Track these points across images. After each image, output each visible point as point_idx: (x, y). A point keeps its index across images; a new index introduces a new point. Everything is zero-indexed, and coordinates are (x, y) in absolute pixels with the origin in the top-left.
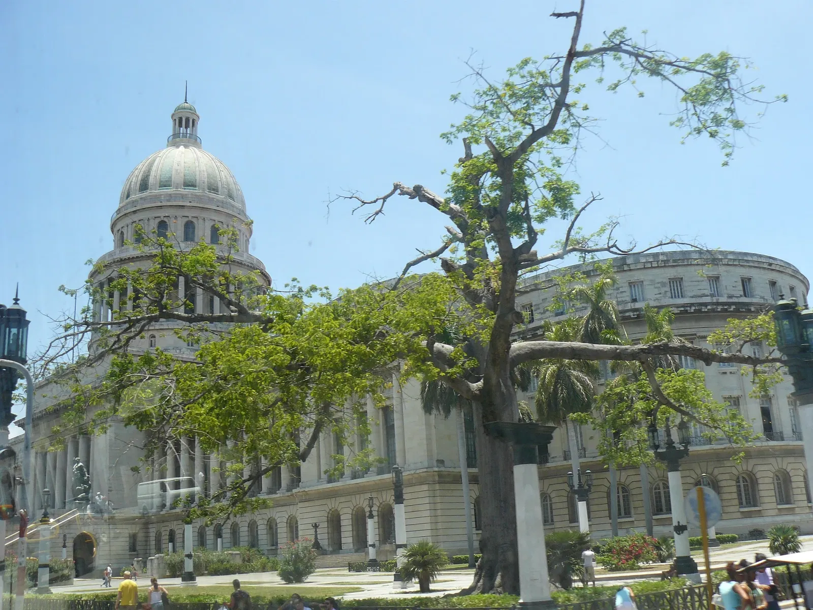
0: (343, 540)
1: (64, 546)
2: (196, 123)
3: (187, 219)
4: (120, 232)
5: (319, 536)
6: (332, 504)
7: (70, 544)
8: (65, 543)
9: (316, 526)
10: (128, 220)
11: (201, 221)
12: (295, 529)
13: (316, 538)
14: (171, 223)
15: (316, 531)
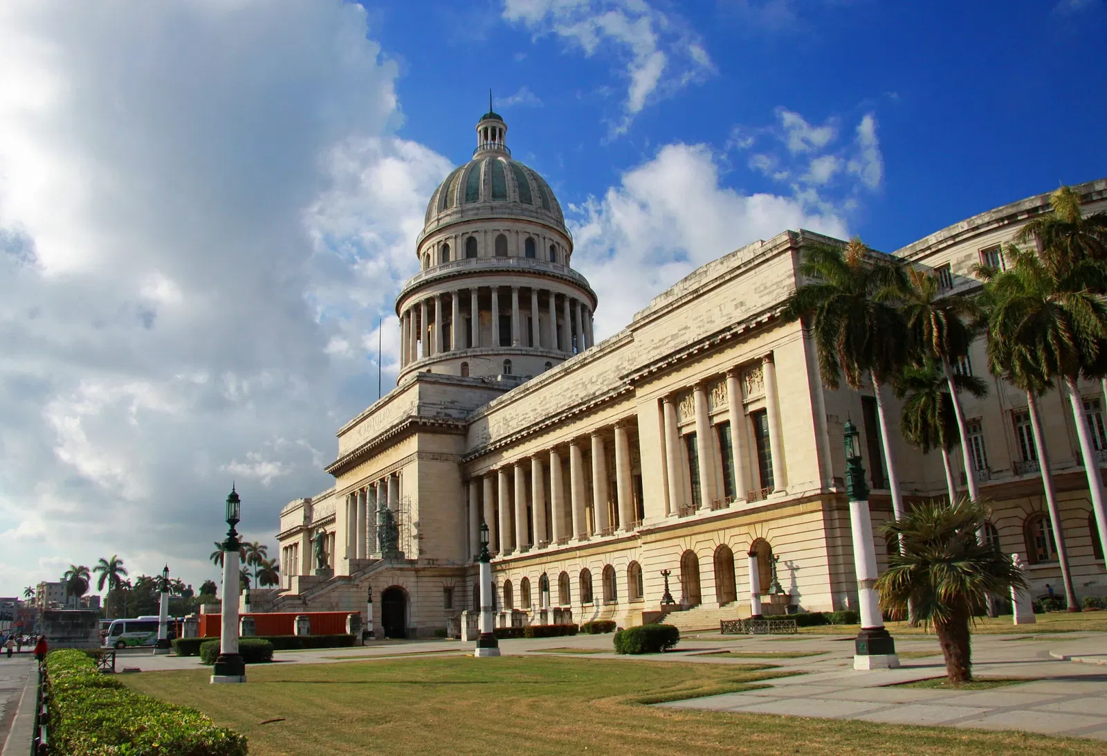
0: (703, 592)
1: (370, 601)
2: (503, 133)
3: (498, 233)
4: (426, 254)
5: (670, 587)
6: (685, 545)
7: (378, 599)
8: (370, 598)
9: (666, 574)
10: (434, 240)
11: (514, 234)
12: (637, 578)
13: (667, 589)
14: (479, 238)
15: (666, 581)
